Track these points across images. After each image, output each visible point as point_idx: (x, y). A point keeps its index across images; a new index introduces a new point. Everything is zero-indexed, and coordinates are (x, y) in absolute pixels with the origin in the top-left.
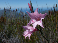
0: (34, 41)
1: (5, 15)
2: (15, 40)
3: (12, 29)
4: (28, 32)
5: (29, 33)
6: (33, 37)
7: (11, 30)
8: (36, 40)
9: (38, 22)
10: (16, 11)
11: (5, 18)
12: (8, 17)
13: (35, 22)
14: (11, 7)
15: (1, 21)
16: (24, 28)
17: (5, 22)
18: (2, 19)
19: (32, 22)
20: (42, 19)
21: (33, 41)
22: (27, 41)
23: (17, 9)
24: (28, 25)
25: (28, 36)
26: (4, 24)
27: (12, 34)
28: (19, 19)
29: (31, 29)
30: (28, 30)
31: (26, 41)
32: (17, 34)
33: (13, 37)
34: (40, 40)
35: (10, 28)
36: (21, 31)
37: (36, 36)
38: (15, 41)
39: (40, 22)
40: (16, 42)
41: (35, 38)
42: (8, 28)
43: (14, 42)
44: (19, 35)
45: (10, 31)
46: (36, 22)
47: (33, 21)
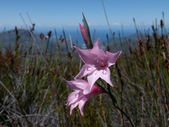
0: (97, 122)
1: (18, 47)
2: (44, 119)
3: (37, 89)
4: (77, 96)
5: (79, 99)
6: (95, 112)
7: (33, 92)
8: (102, 121)
9: (101, 71)
10: (47, 37)
11: (16, 57)
12: (26, 54)
13: (94, 71)
14: (34, 25)
15: (7, 65)
16: (68, 85)
17: (17, 69)
18: (10, 59)
19: (86, 73)
20: (110, 64)
21: (94, 121)
22: (77, 123)
23: (50, 32)
24: (77, 79)
25: (78, 106)
26: (16, 72)
27: (37, 101)
28: (56, 59)
29: (86, 88)
30: (78, 91)
31: (74, 123)
32: (49, 103)
33: (40, 111)
34: (113, 120)
35: (31, 85)
36: (62, 95)
37: (101, 110)
38: (45, 121)
39: (105, 72)
40: (45, 125)
41: (101, 113)
42: (25, 85)
43: (42, 124)
44: (54, 105)
45: (31, 93)
46: (97, 71)
47: (90, 69)
